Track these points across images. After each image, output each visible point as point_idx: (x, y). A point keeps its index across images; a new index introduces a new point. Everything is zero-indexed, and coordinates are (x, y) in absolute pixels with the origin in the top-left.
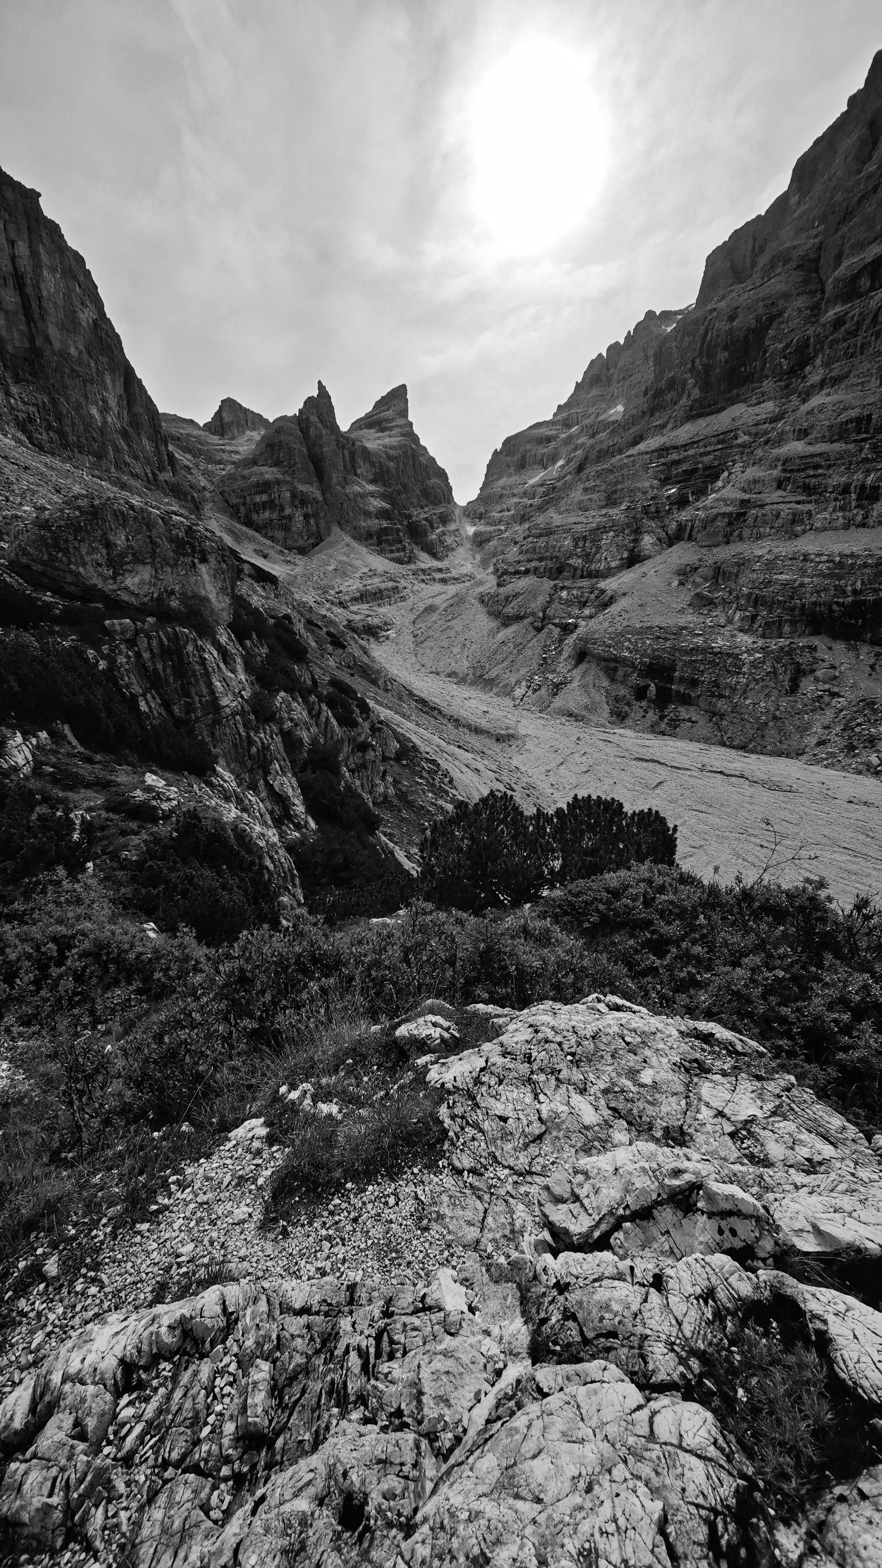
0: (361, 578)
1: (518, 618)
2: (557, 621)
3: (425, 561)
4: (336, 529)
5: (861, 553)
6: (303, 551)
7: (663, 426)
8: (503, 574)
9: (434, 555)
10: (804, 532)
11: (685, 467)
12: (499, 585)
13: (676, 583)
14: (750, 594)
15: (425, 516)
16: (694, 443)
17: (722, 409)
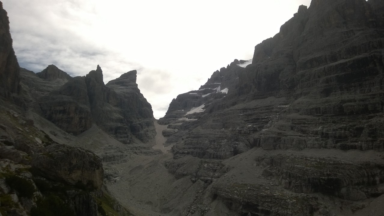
0: (105, 149)
1: (184, 175)
2: (202, 178)
3: (138, 143)
4: (94, 125)
5: (327, 159)
6: (75, 134)
7: (244, 100)
8: (176, 153)
9: (142, 140)
10: (304, 148)
11: (254, 117)
12: (174, 158)
13: (255, 165)
14: (287, 172)
15: (139, 122)
16: (257, 108)
17: (266, 97)
